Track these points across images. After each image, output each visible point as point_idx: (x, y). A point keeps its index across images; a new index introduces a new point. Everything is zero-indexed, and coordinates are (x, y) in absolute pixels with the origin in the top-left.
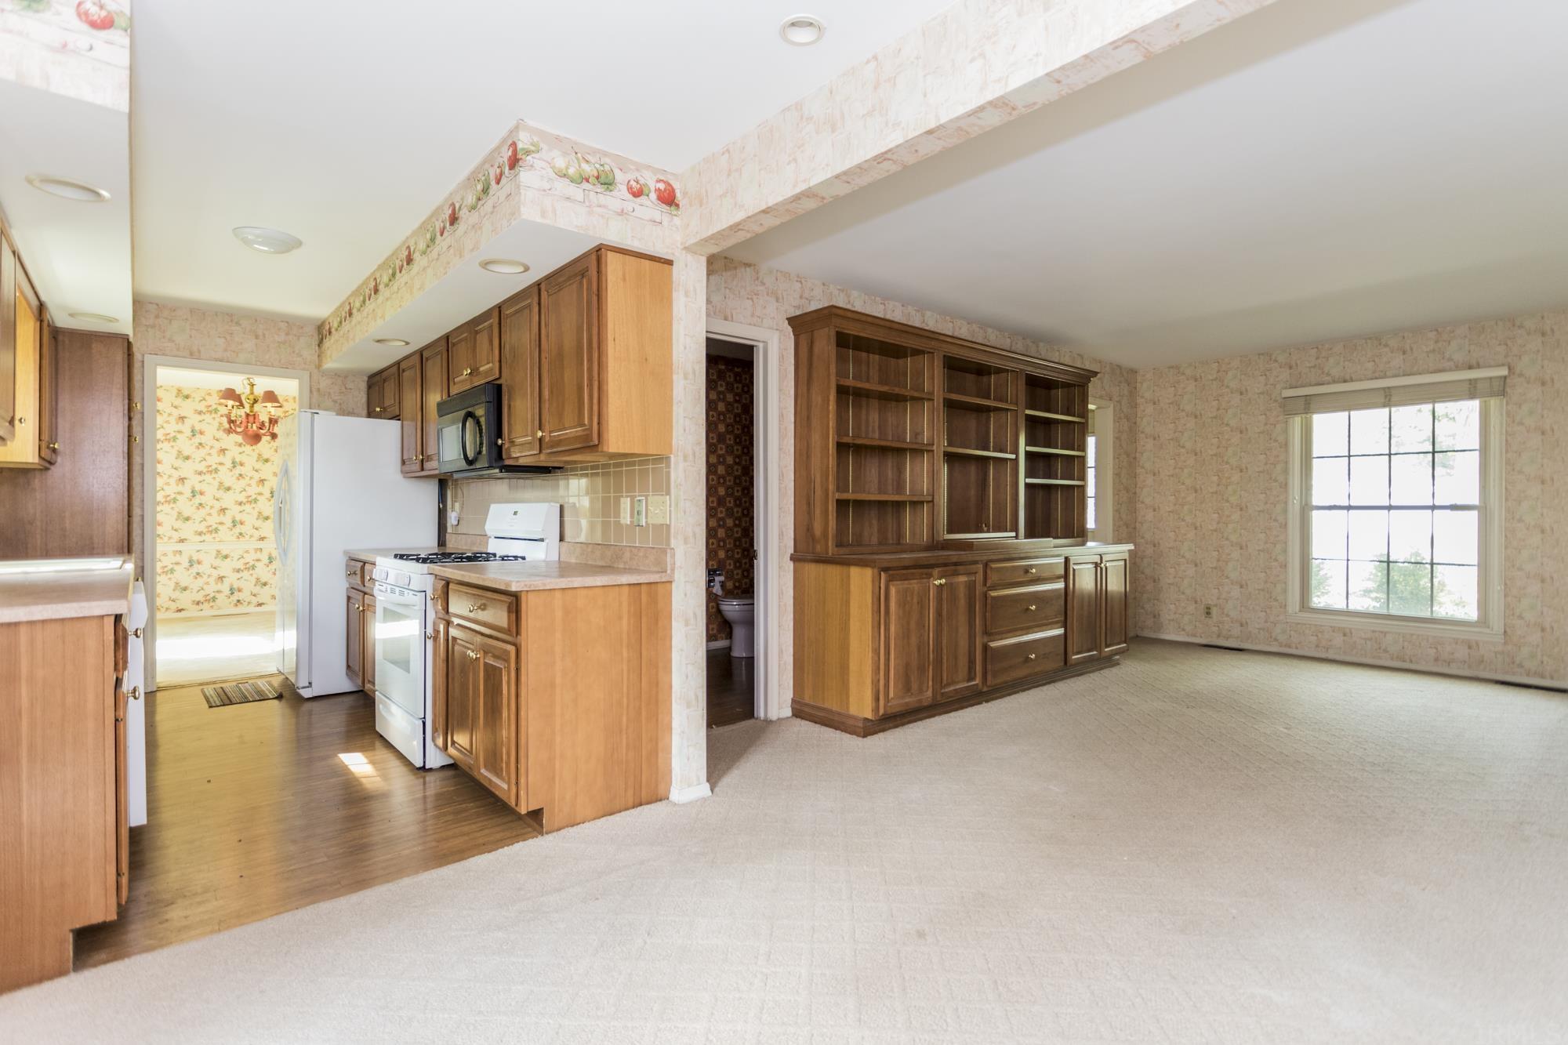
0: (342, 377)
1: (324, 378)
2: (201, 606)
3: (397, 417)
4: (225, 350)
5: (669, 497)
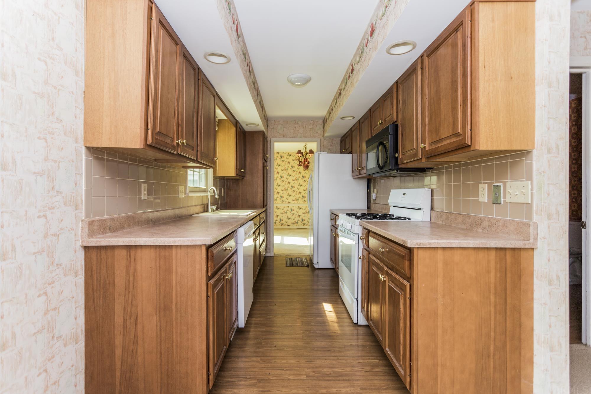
0: (331, 138)
1: (325, 140)
2: (294, 225)
3: (350, 153)
4: (294, 134)
5: (530, 182)
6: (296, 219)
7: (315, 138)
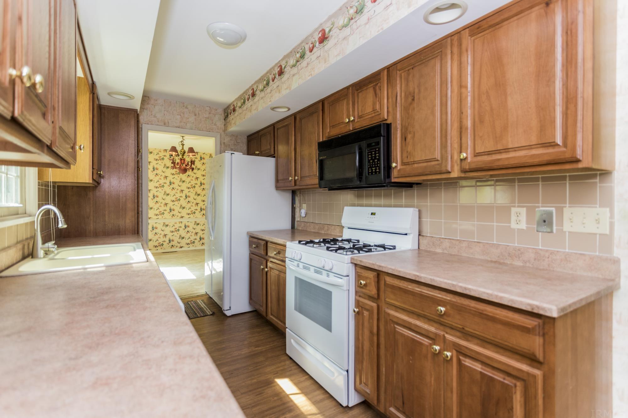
0: (235, 136)
1: (227, 137)
2: (157, 248)
3: (274, 157)
4: (181, 122)
5: (608, 209)
6: (161, 240)
7: (213, 132)
